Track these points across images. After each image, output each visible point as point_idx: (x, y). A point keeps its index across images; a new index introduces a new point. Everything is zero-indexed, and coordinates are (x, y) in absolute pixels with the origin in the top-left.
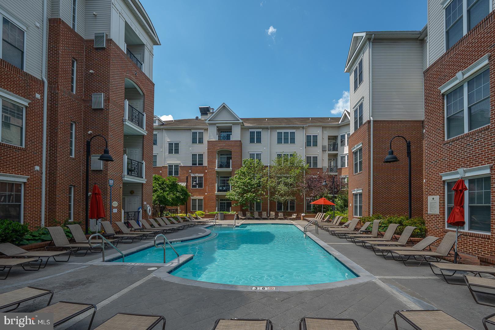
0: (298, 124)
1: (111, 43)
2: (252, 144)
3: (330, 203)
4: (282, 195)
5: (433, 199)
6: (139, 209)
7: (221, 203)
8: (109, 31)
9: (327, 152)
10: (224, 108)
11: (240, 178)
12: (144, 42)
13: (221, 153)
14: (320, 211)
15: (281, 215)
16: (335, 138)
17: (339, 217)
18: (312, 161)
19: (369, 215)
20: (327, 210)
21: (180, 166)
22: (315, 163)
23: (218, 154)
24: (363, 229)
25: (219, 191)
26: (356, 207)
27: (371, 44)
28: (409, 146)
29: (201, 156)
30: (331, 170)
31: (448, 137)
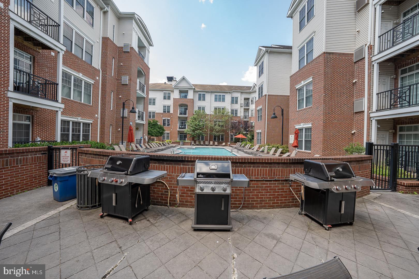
0: (227, 90)
1: (132, 49)
2: (200, 101)
3: (244, 137)
4: (217, 132)
5: (292, 136)
6: (141, 138)
7: (180, 135)
8: (131, 43)
9: (243, 107)
10: (184, 79)
11: (193, 122)
12: (146, 45)
13: (181, 106)
14: (239, 142)
15: (216, 143)
16: (248, 99)
17: (249, 145)
18: (234, 112)
19: (264, 143)
20: (243, 141)
21: (156, 113)
22: (236, 114)
23: (179, 106)
24: (261, 150)
25: (179, 128)
26: (258, 139)
27: (268, 54)
28: (282, 111)
29: (169, 107)
30: (246, 118)
31: (298, 109)
